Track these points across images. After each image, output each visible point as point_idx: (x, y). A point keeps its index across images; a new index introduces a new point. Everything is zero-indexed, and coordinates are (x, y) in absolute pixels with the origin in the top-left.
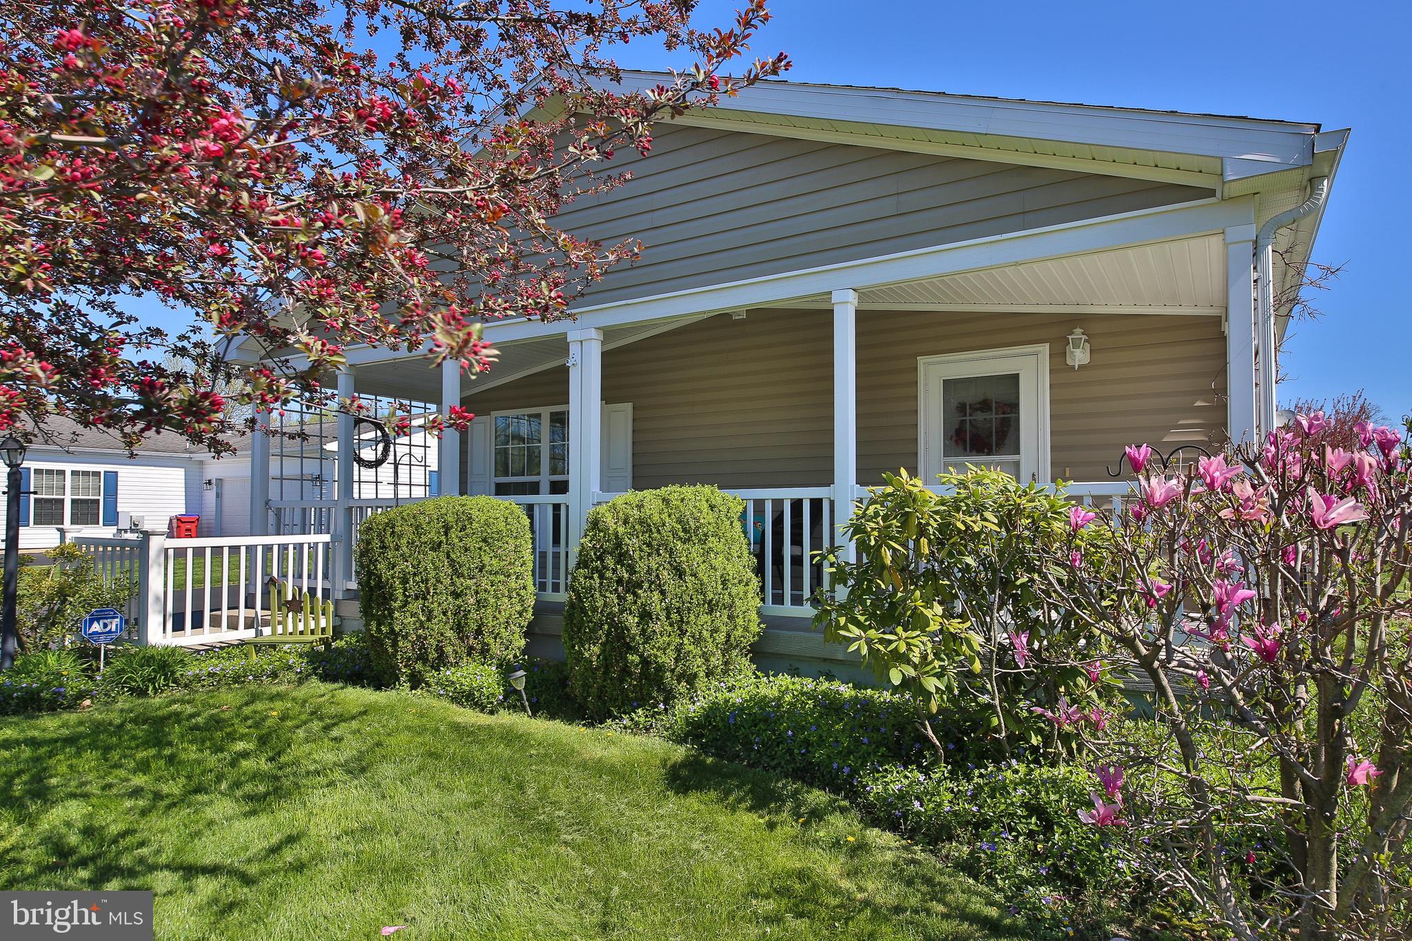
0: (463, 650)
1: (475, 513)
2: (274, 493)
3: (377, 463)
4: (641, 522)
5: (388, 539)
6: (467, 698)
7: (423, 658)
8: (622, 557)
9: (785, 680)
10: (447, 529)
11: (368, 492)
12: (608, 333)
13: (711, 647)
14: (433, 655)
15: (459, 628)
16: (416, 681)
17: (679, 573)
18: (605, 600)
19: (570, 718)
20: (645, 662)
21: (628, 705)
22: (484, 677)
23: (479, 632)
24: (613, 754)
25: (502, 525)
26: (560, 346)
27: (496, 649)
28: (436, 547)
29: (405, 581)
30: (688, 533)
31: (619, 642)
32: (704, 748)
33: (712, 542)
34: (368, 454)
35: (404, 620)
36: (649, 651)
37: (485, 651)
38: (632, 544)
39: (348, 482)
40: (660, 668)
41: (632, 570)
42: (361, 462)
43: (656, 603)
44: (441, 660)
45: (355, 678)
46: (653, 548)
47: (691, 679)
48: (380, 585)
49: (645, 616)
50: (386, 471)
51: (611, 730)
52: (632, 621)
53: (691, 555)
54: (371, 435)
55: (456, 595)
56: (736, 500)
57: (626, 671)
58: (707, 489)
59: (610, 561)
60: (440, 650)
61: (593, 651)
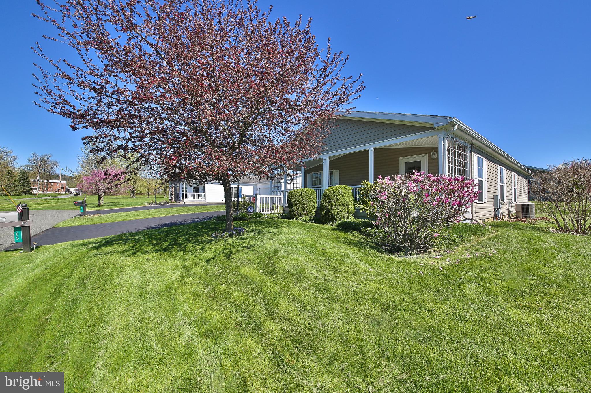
0: (304, 214)
1: (306, 191)
2: (273, 189)
3: (291, 183)
4: (332, 191)
5: (292, 195)
6: (305, 221)
7: (298, 215)
8: (329, 197)
9: (359, 220)
10: (302, 193)
11: (289, 188)
12: (330, 157)
13: (344, 213)
14: (299, 215)
15: (303, 210)
16: (297, 219)
17: (338, 199)
18: (325, 204)
19: (320, 224)
20: (332, 214)
21: (329, 221)
22: (307, 218)
23: (307, 211)
24: (326, 227)
25: (311, 193)
26: (321, 160)
27: (310, 214)
28: (300, 196)
29: (295, 202)
30: (340, 193)
31: (328, 211)
32: (340, 227)
33: (344, 194)
34: (289, 182)
35: (295, 208)
36: (332, 212)
37: (308, 215)
38: (330, 195)
39: (285, 187)
40: (335, 215)
41: (330, 199)
42: (287, 183)
43: (333, 204)
44: (301, 216)
45: (287, 218)
46: (334, 196)
47: (340, 218)
48: (291, 203)
49: (332, 206)
50: (292, 184)
51: (326, 225)
52: (329, 207)
53: (340, 196)
54: (289, 178)
55: (303, 205)
56: (350, 188)
57: (329, 216)
58: (344, 186)
59: (327, 198)
60: (300, 213)
61: (324, 212)
